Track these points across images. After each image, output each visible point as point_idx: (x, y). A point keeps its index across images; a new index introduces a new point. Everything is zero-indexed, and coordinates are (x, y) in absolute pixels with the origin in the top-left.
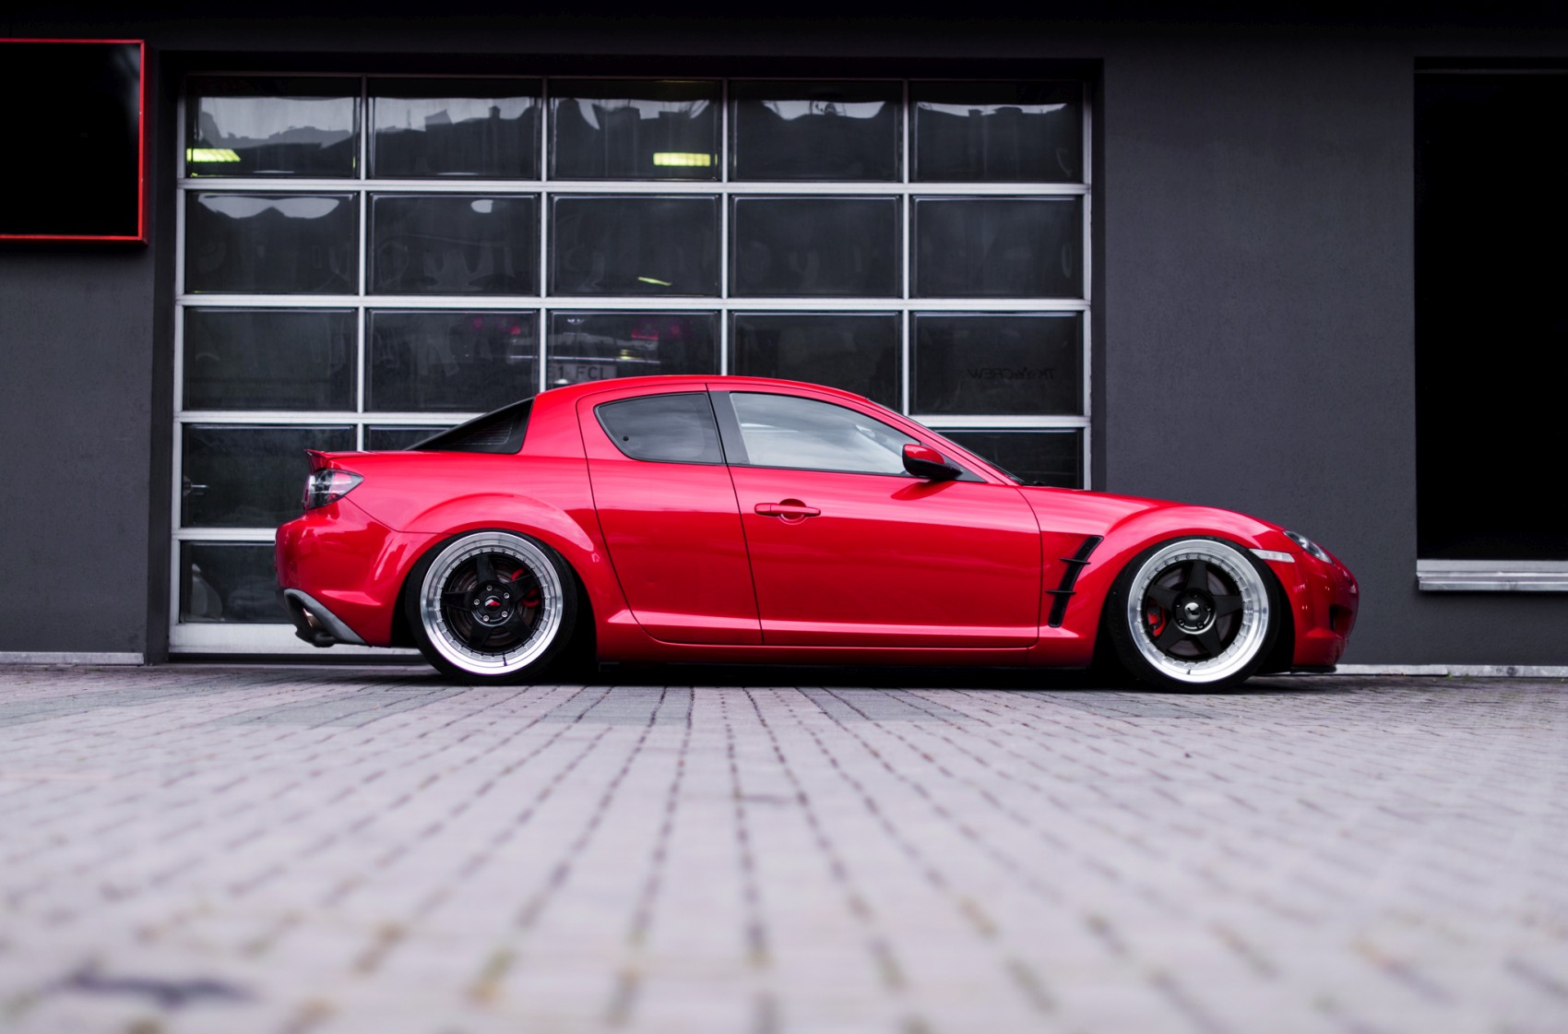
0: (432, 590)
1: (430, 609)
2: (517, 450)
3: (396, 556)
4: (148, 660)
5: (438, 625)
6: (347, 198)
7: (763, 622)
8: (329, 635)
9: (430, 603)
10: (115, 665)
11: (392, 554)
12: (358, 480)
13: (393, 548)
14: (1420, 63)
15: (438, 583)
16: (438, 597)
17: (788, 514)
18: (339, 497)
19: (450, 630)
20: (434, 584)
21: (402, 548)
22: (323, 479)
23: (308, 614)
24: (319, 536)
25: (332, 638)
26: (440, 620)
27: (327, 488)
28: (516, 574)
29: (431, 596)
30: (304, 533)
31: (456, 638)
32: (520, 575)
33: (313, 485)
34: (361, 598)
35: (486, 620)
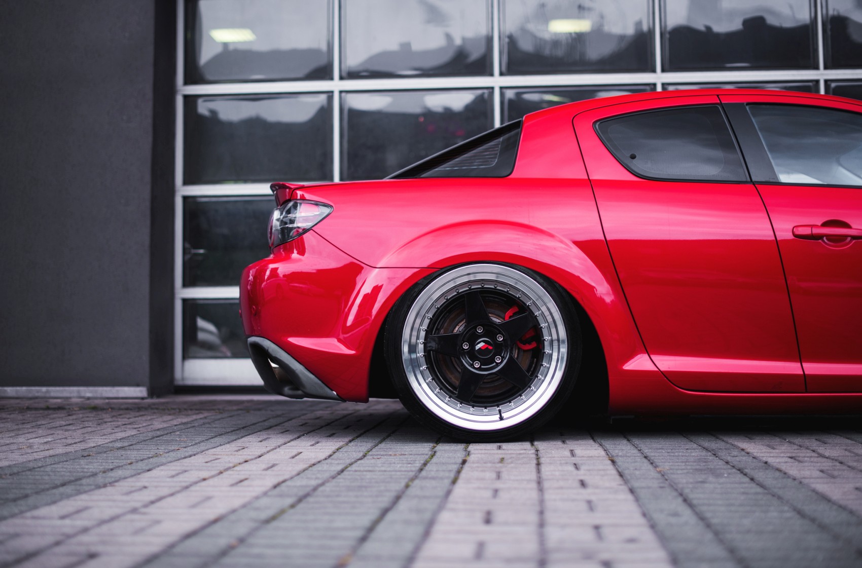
0: (415, 333)
1: (414, 356)
2: (508, 173)
3: (370, 298)
4: (152, 393)
5: (422, 373)
7: (805, 365)
8: (297, 389)
9: (413, 349)
10: (123, 398)
11: (366, 296)
12: (326, 211)
13: (367, 289)
15: (421, 324)
16: (421, 340)
17: (832, 238)
18: (306, 231)
19: (435, 378)
20: (417, 325)
21: (377, 289)
22: (289, 212)
23: (273, 365)
24: (284, 276)
25: (300, 392)
26: (424, 367)
27: (292, 222)
28: (509, 313)
29: (414, 340)
30: (268, 273)
31: (442, 387)
32: (515, 314)
33: (278, 220)
34: (332, 345)
35: (477, 365)
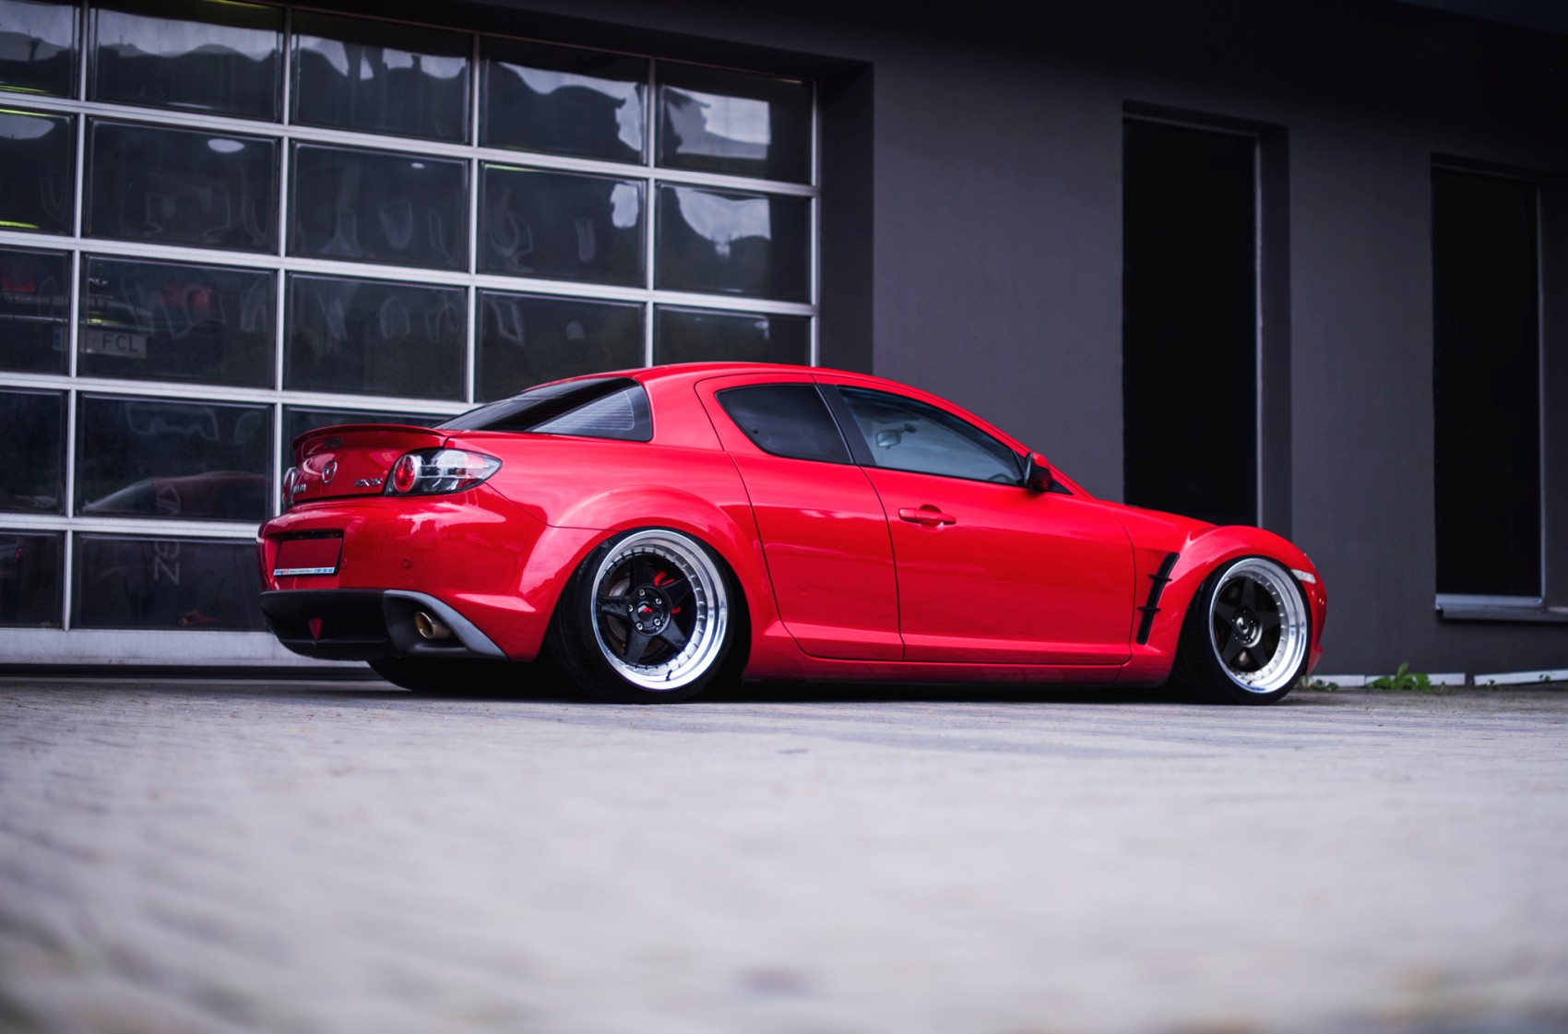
2: (649, 438)
6: (64, 120)
7: (904, 636)
12: (495, 464)
14: (1128, 106)
17: (927, 522)
